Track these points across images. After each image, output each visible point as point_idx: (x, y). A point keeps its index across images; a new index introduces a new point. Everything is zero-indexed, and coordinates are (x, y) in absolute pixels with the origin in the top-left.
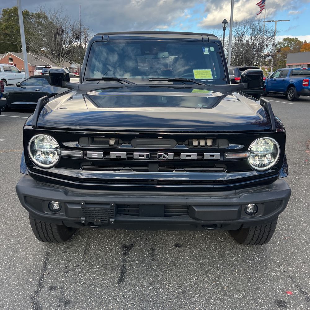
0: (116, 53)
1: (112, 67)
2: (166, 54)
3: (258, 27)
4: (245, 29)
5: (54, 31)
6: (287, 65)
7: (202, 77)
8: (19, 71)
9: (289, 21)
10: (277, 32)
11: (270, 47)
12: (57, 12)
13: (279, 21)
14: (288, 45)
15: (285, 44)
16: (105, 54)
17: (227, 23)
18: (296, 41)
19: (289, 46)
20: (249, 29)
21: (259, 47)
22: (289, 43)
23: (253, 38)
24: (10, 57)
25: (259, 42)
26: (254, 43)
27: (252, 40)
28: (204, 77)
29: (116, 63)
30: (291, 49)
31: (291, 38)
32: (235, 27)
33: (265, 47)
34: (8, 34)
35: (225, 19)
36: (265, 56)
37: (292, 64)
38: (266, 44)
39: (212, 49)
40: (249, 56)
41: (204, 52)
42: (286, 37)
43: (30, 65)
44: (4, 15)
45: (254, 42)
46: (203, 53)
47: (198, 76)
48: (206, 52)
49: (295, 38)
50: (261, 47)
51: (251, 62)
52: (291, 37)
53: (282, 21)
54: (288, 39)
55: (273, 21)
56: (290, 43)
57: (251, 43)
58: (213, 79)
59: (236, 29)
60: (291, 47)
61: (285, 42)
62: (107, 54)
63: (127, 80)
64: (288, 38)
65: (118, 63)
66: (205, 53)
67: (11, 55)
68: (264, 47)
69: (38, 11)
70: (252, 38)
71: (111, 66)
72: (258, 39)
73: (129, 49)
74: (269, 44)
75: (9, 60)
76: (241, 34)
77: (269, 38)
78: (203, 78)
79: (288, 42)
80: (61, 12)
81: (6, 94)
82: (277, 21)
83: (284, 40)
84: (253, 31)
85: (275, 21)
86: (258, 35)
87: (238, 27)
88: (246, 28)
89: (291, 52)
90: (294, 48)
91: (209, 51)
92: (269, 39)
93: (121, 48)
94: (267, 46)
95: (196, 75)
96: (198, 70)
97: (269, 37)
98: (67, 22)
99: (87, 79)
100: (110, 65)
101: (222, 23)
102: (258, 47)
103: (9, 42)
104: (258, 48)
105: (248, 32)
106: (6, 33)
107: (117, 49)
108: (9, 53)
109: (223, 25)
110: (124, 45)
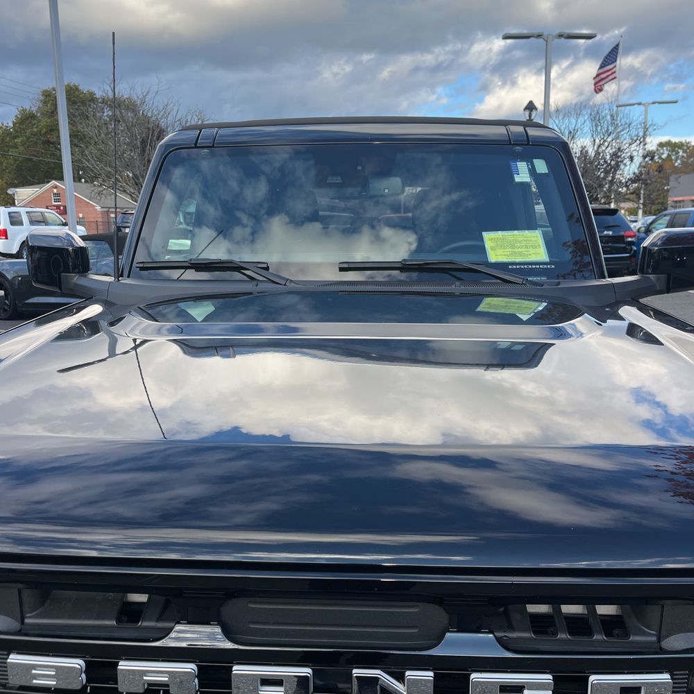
0: (263, 179)
1: (250, 215)
2: (396, 181)
3: (609, 117)
4: (579, 121)
5: (139, 133)
6: (669, 199)
7: (514, 254)
8: (64, 221)
9: (676, 102)
10: (655, 128)
11: (638, 160)
12: (148, 92)
13: (654, 103)
14: (669, 156)
15: (663, 154)
16: (234, 184)
17: (536, 109)
18: (688, 148)
19: (671, 160)
20: (588, 123)
21: (613, 163)
22: (673, 151)
23: (597, 141)
24: (55, 191)
25: (611, 151)
26: (599, 154)
27: (596, 147)
28: (521, 254)
29: (261, 205)
30: (676, 164)
31: (675, 143)
32: (554, 118)
33: (627, 161)
34: (52, 143)
35: (531, 103)
36: (627, 182)
37: (681, 199)
38: (629, 154)
39: (541, 166)
40: (591, 182)
41: (515, 176)
42: (664, 139)
43: (98, 208)
44: (45, 103)
45: (600, 150)
46: (513, 179)
47: (500, 252)
48: (522, 174)
49: (686, 141)
50: (617, 162)
51: (594, 196)
52: (675, 140)
53: (659, 103)
54: (668, 144)
55: (639, 104)
56: (674, 153)
57: (593, 155)
58: (547, 260)
59: (557, 122)
60: (676, 161)
61: (661, 151)
62: (241, 183)
63: (267, 269)
64: (669, 141)
65: (266, 206)
66: (518, 179)
67: (56, 187)
68: (624, 162)
69: (104, 89)
70: (594, 141)
71: (245, 213)
72: (608, 145)
73: (299, 167)
74: (635, 154)
75: (53, 198)
76: (570, 132)
77: (635, 141)
78: (518, 260)
79: (669, 151)
80: (157, 91)
81: (14, 278)
82: (649, 104)
83: (661, 145)
84: (596, 126)
85: (644, 105)
86: (609, 135)
87: (561, 117)
88: (581, 119)
89: (677, 171)
90: (683, 162)
91: (532, 171)
92: (635, 144)
93: (277, 165)
94: (631, 158)
95: (493, 249)
96: (500, 234)
97: (635, 138)
98: (169, 114)
99: (141, 265)
100: (243, 210)
101: (526, 109)
102: (609, 162)
103: (54, 159)
104: (610, 164)
105: (586, 129)
106: (49, 141)
107: (267, 168)
108: (54, 182)
109: (527, 113)
110: (286, 156)
